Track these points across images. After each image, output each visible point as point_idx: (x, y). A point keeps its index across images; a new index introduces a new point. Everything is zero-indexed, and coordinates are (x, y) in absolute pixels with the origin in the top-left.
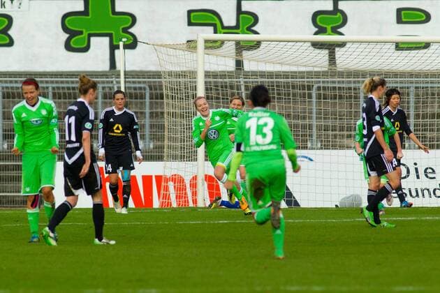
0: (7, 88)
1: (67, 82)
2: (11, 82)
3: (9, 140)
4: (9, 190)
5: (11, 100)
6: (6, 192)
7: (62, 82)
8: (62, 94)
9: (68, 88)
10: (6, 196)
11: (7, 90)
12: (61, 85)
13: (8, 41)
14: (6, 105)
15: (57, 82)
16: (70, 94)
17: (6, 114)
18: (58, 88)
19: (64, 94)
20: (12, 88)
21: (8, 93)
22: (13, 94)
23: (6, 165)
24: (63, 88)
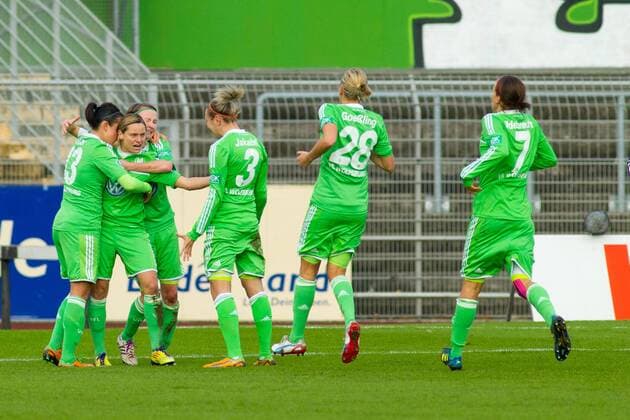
0: (450, 99)
1: (560, 88)
2: (457, 88)
3: (454, 195)
4: (454, 287)
5: (457, 120)
6: (447, 290)
7: (551, 88)
8: (551, 111)
9: (562, 100)
10: (447, 298)
11: (450, 104)
12: (548, 94)
13: (450, 13)
14: (448, 132)
15: (541, 88)
16: (565, 110)
17: (447, 148)
18: (544, 99)
19: (555, 109)
20: (459, 99)
21: (451, 109)
22: (461, 109)
23: (447, 242)
24: (553, 99)
